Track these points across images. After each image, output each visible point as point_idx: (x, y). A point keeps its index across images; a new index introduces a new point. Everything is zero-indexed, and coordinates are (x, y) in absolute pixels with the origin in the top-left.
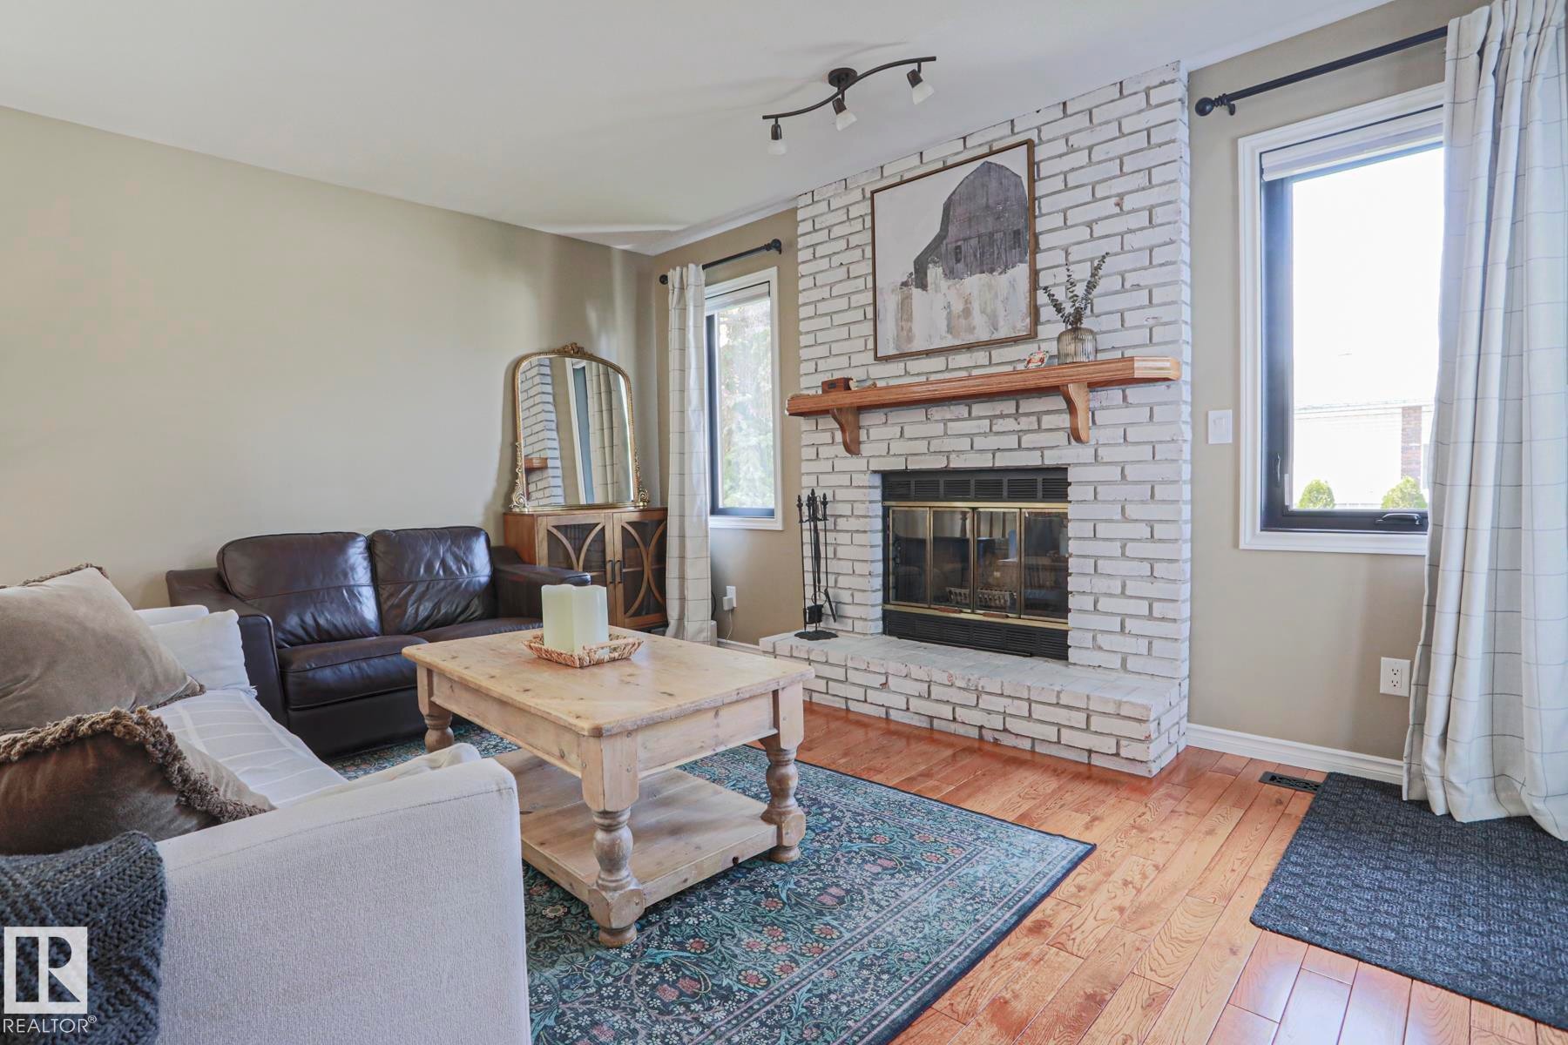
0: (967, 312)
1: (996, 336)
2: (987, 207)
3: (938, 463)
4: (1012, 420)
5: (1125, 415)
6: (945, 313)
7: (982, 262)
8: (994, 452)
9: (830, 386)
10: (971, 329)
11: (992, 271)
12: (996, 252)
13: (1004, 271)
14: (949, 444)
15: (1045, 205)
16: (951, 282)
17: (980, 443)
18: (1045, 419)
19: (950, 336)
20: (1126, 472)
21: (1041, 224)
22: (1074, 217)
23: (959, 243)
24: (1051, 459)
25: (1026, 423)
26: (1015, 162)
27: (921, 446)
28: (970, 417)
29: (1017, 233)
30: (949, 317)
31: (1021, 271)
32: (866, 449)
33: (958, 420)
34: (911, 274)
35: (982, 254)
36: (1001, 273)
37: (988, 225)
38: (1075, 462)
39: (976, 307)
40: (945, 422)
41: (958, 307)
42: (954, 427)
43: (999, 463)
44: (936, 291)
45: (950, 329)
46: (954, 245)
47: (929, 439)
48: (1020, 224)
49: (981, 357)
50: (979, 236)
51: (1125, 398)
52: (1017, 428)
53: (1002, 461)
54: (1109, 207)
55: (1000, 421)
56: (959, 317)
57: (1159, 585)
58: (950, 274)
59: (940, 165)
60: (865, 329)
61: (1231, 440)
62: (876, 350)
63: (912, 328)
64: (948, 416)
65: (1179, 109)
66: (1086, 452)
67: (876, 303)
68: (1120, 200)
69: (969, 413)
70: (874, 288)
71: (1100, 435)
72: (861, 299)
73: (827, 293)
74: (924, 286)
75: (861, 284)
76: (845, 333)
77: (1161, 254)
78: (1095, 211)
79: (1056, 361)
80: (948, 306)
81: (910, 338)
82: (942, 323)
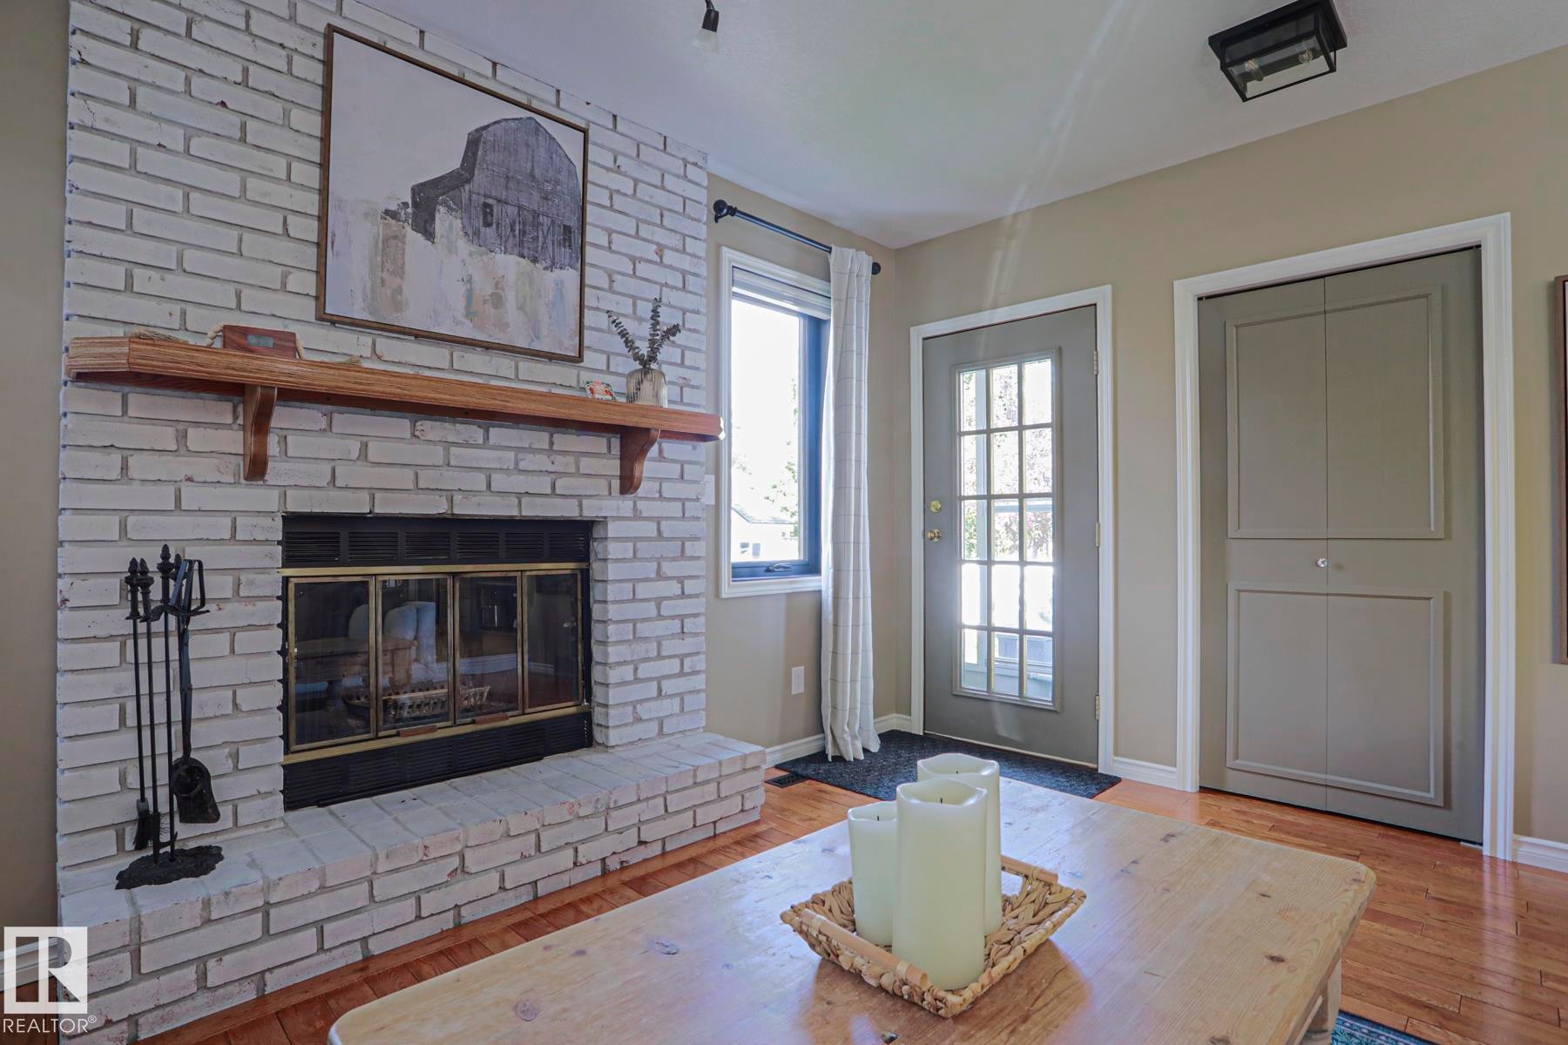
0: (497, 300)
1: (536, 346)
2: (533, 175)
3: (435, 506)
4: (544, 457)
5: (661, 469)
6: (462, 288)
7: (521, 242)
8: (519, 495)
9: (234, 337)
10: (503, 326)
11: (534, 260)
12: (541, 239)
13: (551, 268)
14: (450, 480)
16: (474, 248)
18: (584, 461)
19: (467, 322)
20: (662, 529)
21: (592, 235)
22: (617, 243)
23: (490, 201)
24: (590, 512)
25: (562, 463)
27: (405, 478)
28: (485, 444)
29: (567, 229)
30: (469, 295)
31: (570, 277)
32: (276, 470)
33: (467, 445)
34: (405, 204)
35: (523, 233)
36: (546, 268)
37: (532, 200)
38: (615, 514)
39: (511, 301)
40: (446, 445)
41: (484, 288)
42: (461, 455)
43: (528, 512)
44: (449, 251)
45: (470, 314)
46: (481, 199)
47: (416, 468)
48: (573, 223)
49: (506, 366)
50: (520, 208)
51: (661, 451)
52: (551, 468)
53: (533, 510)
54: (650, 252)
55: (529, 456)
56: (485, 302)
57: (688, 640)
58: (474, 236)
59: (455, 73)
60: (284, 251)
61: (713, 503)
62: (320, 298)
63: (399, 290)
64: (451, 438)
65: (702, 196)
66: (625, 505)
67: (323, 218)
68: (660, 251)
69: (487, 438)
70: (324, 192)
71: (645, 488)
72: (281, 195)
73: (175, 139)
74: (429, 235)
75: (278, 167)
76: (228, 239)
77: (691, 320)
78: (637, 248)
79: (621, 401)
80: (468, 280)
81: (398, 302)
82: (457, 301)
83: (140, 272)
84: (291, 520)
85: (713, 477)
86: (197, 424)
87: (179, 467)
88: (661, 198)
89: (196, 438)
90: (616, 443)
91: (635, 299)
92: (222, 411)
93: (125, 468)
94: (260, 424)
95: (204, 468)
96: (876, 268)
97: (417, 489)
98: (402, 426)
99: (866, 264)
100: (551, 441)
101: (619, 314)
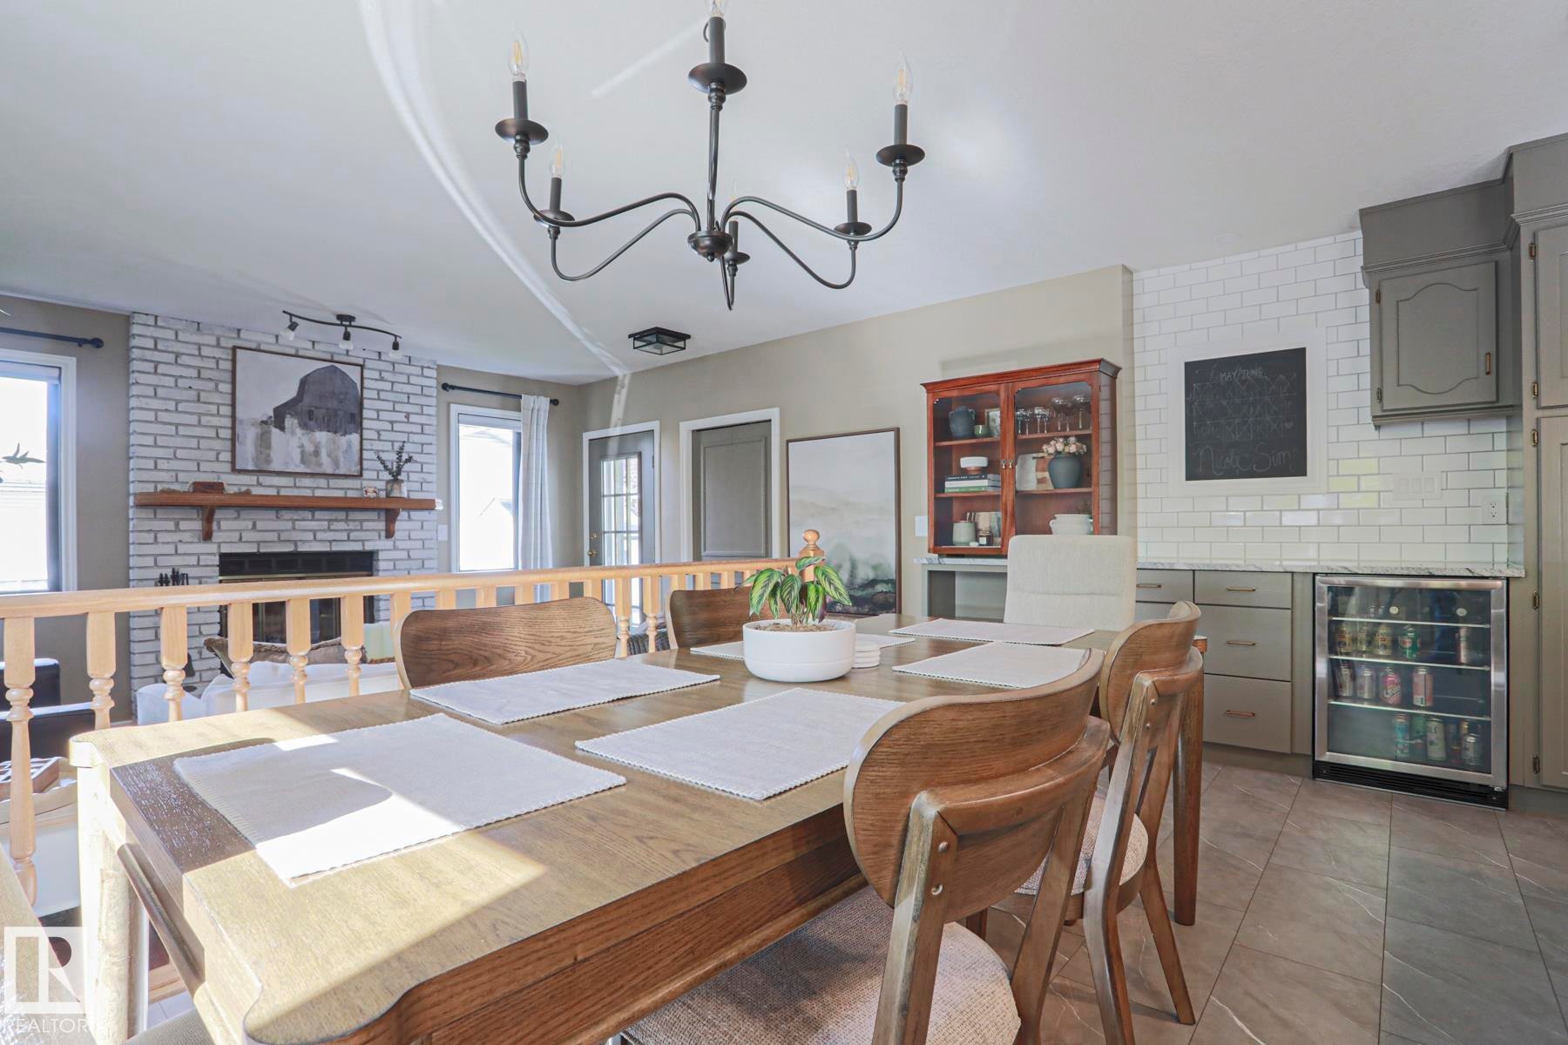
0: (317, 453)
1: (337, 472)
2: (333, 393)
3: (288, 548)
4: (343, 523)
5: (409, 525)
6: (299, 450)
7: (328, 425)
8: (330, 542)
9: (200, 487)
10: (320, 465)
11: (335, 432)
12: (339, 422)
13: (344, 434)
14: (295, 536)
15: (366, 403)
16: (304, 431)
17: (320, 536)
18: (365, 523)
19: (302, 466)
20: (411, 554)
21: (366, 414)
22: (383, 415)
23: (313, 409)
24: (369, 547)
25: (352, 525)
26: (354, 374)
27: (274, 536)
28: (313, 519)
29: (353, 415)
30: (303, 453)
31: (355, 437)
32: (217, 536)
33: (303, 520)
34: (271, 417)
35: (329, 420)
36: (342, 435)
37: (333, 404)
38: (383, 548)
39: (324, 453)
40: (294, 521)
41: (310, 448)
42: (300, 524)
44: (292, 434)
45: (303, 461)
46: (307, 409)
47: (279, 532)
48: (356, 411)
49: (322, 482)
50: (327, 409)
51: (409, 516)
52: (347, 528)
53: (336, 548)
54: (402, 417)
55: (335, 523)
56: (310, 455)
58: (304, 426)
59: (293, 352)
60: (217, 445)
61: (446, 539)
62: (233, 462)
63: (269, 455)
64: (295, 517)
65: (433, 383)
66: (389, 543)
67: (233, 428)
68: (407, 416)
69: (313, 516)
70: (233, 417)
71: (397, 535)
72: (216, 421)
73: (171, 406)
74: (282, 429)
75: (213, 409)
76: (193, 443)
77: (427, 449)
78: (394, 416)
79: (383, 494)
80: (302, 446)
81: (268, 460)
82: (297, 456)
83: (159, 461)
84: (223, 556)
85: (446, 527)
86: (183, 519)
87: (176, 537)
88: (408, 389)
89: (183, 525)
90: (383, 514)
91: (393, 442)
92: (194, 513)
93: (156, 537)
94: (209, 519)
95: (186, 537)
96: (554, 402)
97: (280, 541)
98: (272, 514)
99: (544, 403)
100: (347, 516)
101: (383, 451)
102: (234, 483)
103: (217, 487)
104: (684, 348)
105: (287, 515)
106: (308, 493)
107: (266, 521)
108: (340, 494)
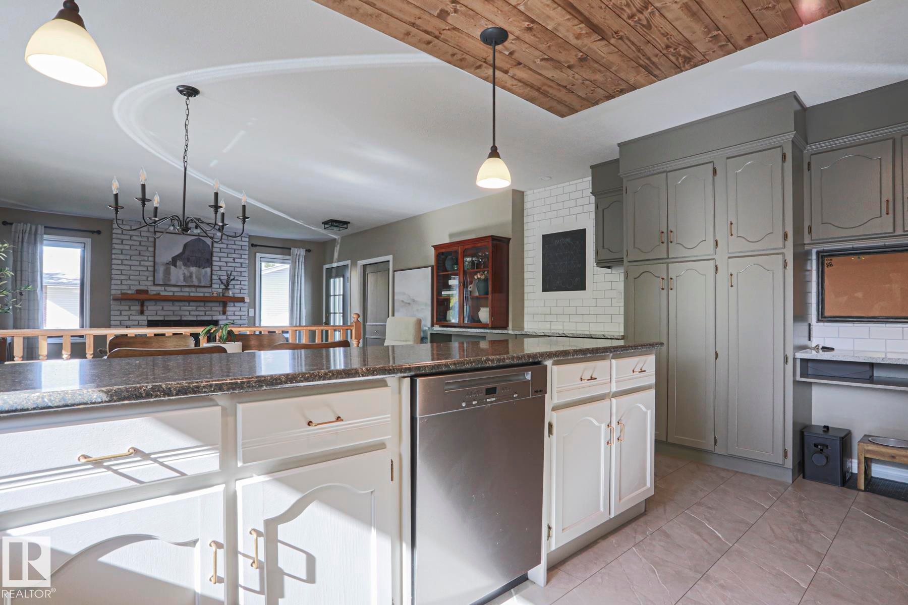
0: (191, 276)
1: (200, 285)
2: (199, 250)
3: (177, 318)
5: (234, 309)
7: (196, 264)
8: (197, 316)
9: (139, 292)
10: (192, 282)
11: (199, 267)
12: (200, 263)
13: (203, 268)
15: (215, 254)
16: (186, 267)
17: (192, 313)
18: (213, 308)
19: (184, 283)
21: (214, 259)
22: (222, 259)
23: (189, 257)
24: (215, 318)
25: (207, 308)
26: (208, 241)
28: (189, 306)
29: (208, 259)
30: (184, 277)
31: (208, 270)
32: (146, 313)
33: (184, 306)
34: (170, 261)
35: (197, 262)
37: (199, 255)
38: (221, 319)
39: (194, 276)
40: (180, 306)
41: (187, 274)
42: (183, 308)
43: (199, 319)
45: (184, 280)
46: (187, 257)
47: (174, 311)
48: (210, 257)
49: (193, 289)
50: (196, 257)
51: (234, 305)
52: (205, 310)
54: (231, 260)
56: (188, 277)
58: (185, 265)
60: (147, 273)
61: (253, 315)
62: (154, 281)
63: (169, 278)
64: (181, 305)
65: (247, 244)
66: (224, 317)
67: (154, 266)
68: (234, 259)
69: (189, 304)
70: (154, 262)
71: (228, 313)
72: (147, 264)
73: (128, 257)
74: (175, 266)
75: (146, 258)
76: (137, 273)
77: (243, 274)
78: (227, 260)
79: (221, 294)
80: (184, 274)
81: (169, 280)
82: (182, 278)
83: (123, 281)
84: (149, 321)
85: (253, 310)
86: (132, 305)
87: (129, 313)
88: (234, 247)
89: (132, 308)
90: (221, 303)
91: (227, 271)
92: (137, 303)
93: (121, 313)
94: (142, 305)
95: (133, 313)
96: (308, 251)
97: (174, 315)
98: (171, 303)
99: (302, 252)
100: (205, 304)
101: (222, 275)
102: (153, 290)
103: (146, 292)
104: (347, 228)
105: (177, 304)
106: (187, 294)
107: (168, 306)
108: (201, 295)
